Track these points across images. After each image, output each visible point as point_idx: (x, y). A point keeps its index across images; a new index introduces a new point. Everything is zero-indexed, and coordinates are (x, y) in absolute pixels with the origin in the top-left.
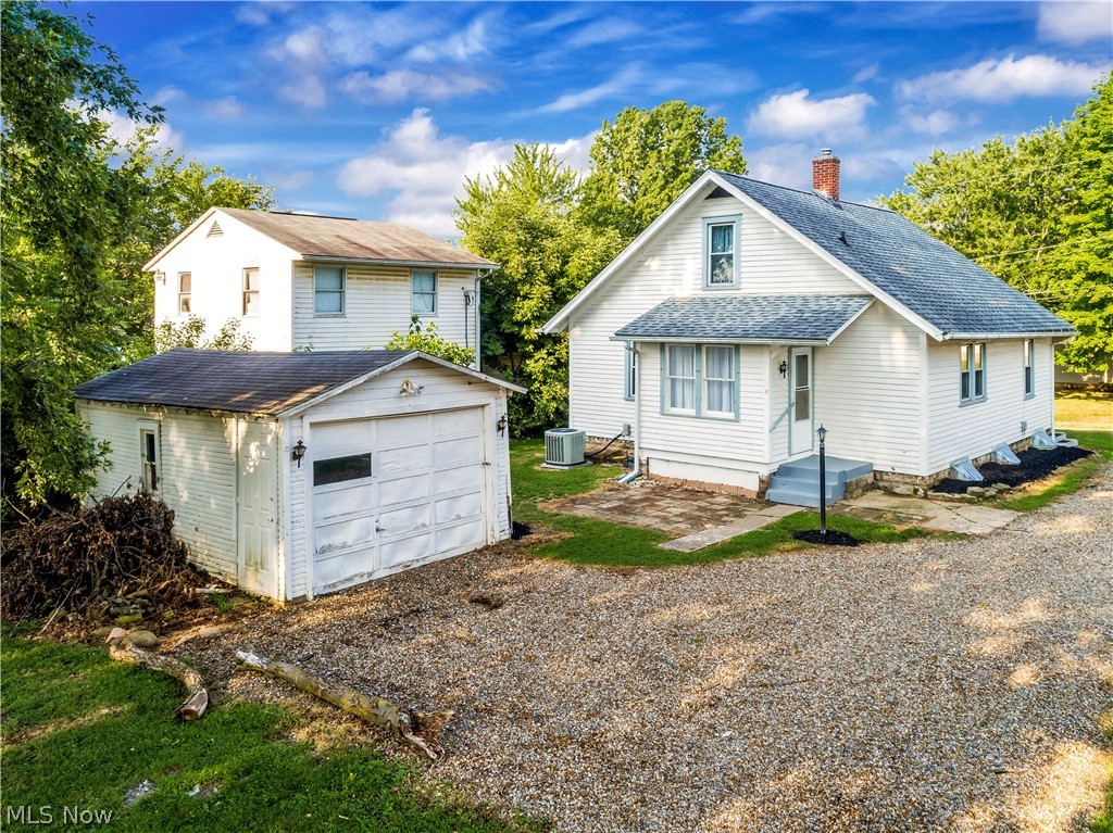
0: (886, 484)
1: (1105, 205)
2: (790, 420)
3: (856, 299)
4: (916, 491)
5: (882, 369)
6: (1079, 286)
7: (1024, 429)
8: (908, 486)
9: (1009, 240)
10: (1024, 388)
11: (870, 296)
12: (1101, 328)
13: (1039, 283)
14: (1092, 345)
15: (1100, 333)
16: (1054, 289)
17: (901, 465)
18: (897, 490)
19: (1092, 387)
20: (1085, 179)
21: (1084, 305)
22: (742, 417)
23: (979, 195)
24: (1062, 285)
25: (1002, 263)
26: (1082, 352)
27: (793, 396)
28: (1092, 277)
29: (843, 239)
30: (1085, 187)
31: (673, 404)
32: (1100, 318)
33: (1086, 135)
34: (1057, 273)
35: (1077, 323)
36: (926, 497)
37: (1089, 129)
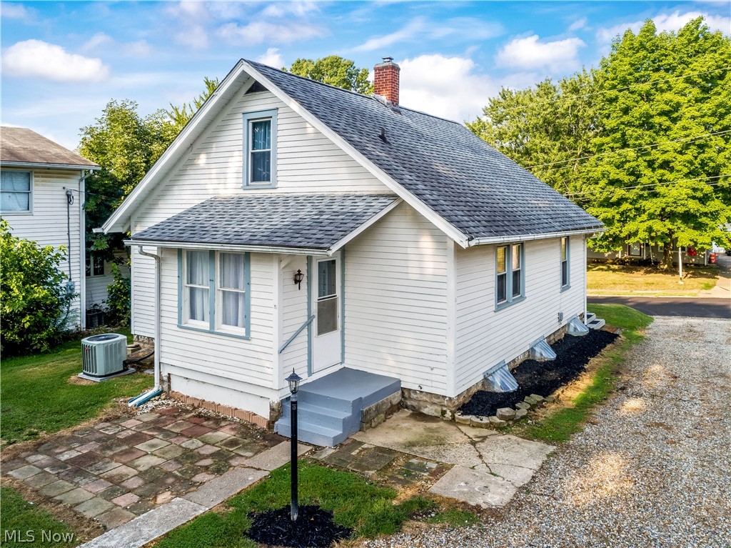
0: (415, 404)
1: (621, 130)
2: (309, 336)
3: (382, 200)
4: (443, 413)
5: (411, 276)
6: (603, 189)
7: (560, 319)
8: (436, 407)
9: (555, 155)
10: (560, 281)
11: (394, 197)
12: (618, 221)
13: (576, 187)
14: (611, 233)
15: (617, 224)
16: (586, 191)
17: (429, 383)
18: (425, 411)
19: (611, 261)
20: (607, 112)
21: (607, 203)
22: (252, 335)
23: (534, 121)
24: (592, 188)
25: (550, 171)
26: (605, 238)
27: (315, 308)
28: (612, 183)
29: (382, 137)
30: (608, 117)
31: (193, 316)
32: (617, 213)
33: (608, 79)
34: (588, 180)
35: (602, 217)
36: (453, 421)
37: (610, 75)
